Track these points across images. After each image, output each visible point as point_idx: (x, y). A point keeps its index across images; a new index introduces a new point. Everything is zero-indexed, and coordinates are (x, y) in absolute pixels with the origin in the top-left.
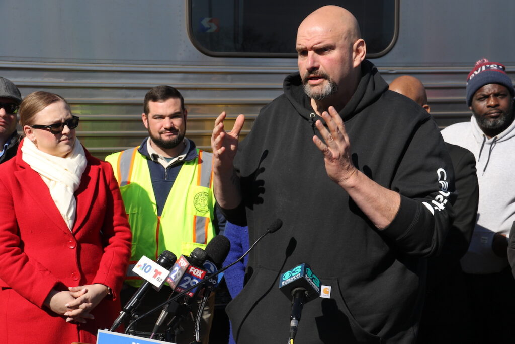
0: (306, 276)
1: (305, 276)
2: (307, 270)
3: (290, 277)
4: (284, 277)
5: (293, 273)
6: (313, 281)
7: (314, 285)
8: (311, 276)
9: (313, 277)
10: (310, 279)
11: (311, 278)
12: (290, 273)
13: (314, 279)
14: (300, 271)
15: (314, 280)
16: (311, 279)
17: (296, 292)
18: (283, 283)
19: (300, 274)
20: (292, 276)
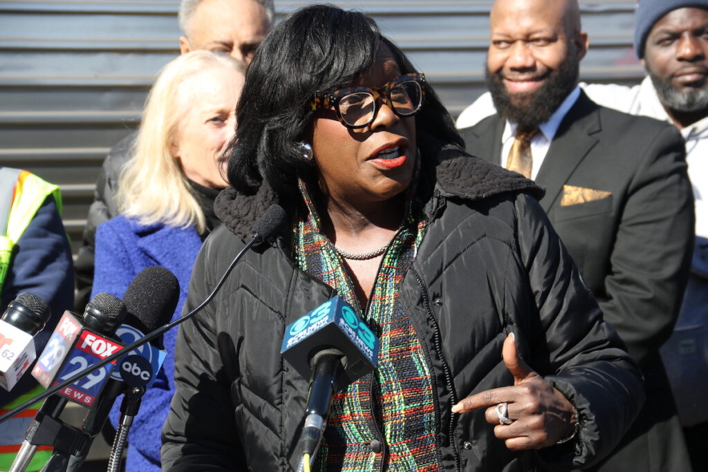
0: (342, 321)
1: (338, 320)
2: (345, 311)
3: (307, 328)
4: (293, 331)
5: (311, 318)
6: (357, 334)
7: (362, 343)
8: (355, 324)
9: (359, 328)
10: (350, 330)
11: (355, 327)
12: (306, 320)
13: (363, 331)
14: (327, 311)
15: (360, 332)
16: (353, 330)
17: (321, 359)
18: (291, 343)
19: (327, 318)
20: (310, 325)
